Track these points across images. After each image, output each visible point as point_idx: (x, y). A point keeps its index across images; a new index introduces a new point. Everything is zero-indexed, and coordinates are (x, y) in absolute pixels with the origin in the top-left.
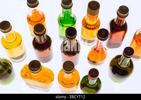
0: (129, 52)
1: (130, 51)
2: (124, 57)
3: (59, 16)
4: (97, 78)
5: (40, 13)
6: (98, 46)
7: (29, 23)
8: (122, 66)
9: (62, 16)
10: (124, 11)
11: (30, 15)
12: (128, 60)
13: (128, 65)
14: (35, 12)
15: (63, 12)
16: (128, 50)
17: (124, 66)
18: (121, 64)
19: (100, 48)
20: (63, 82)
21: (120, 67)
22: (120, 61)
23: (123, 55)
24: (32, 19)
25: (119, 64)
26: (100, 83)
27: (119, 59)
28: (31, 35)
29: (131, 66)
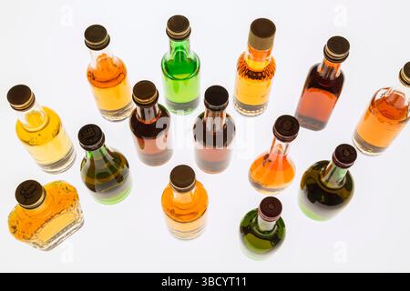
0: (345, 155)
1: (347, 154)
2: (334, 166)
3: (164, 58)
4: (277, 218)
5: (115, 61)
6: (273, 152)
7: (94, 85)
8: (329, 185)
9: (170, 57)
10: (338, 46)
11: (94, 66)
12: (342, 173)
13: (341, 183)
14: (104, 60)
15: (171, 49)
16: (343, 151)
17: (333, 185)
18: (327, 181)
19: (278, 157)
20: (172, 212)
21: (325, 186)
22: (324, 174)
23: (331, 162)
24: (98, 77)
25: (323, 180)
26: (283, 225)
27: (323, 169)
28: (98, 111)
29: (348, 185)
